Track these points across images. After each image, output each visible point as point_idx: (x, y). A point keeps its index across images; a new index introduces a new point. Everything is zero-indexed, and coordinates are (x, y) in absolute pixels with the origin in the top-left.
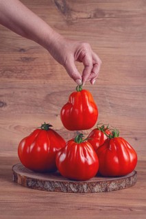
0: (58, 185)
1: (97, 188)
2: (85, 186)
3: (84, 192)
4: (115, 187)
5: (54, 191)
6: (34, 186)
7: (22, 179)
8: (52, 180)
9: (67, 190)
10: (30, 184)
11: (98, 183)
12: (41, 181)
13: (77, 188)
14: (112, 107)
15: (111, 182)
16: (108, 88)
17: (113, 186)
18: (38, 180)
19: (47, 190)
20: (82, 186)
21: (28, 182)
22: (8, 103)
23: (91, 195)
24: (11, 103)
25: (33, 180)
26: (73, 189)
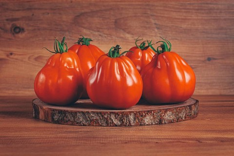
0: (95, 117)
1: (147, 120)
2: (131, 117)
3: (130, 125)
4: (172, 117)
5: (89, 125)
6: (63, 119)
7: (45, 113)
8: (87, 110)
9: (107, 123)
10: (56, 117)
11: (149, 112)
12: (71, 112)
13: (121, 120)
14: (158, 28)
15: (166, 111)
16: (153, 6)
17: (169, 116)
18: (67, 111)
19: (79, 124)
20: (127, 116)
21: (53, 115)
22: (25, 27)
23: (141, 128)
24: (30, 28)
25: (60, 112)
26: (116, 122)
